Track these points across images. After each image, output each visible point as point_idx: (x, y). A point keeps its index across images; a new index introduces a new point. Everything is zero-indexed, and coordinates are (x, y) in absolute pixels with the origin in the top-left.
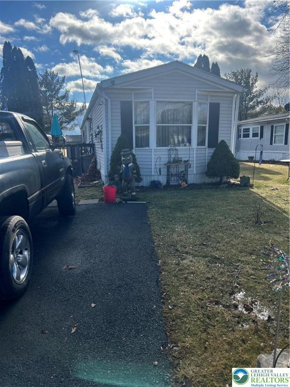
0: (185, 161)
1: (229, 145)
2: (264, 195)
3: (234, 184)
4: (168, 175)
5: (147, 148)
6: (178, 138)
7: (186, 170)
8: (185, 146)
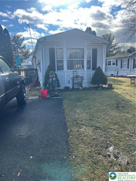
0: (81, 77)
1: (102, 69)
2: (119, 93)
3: (105, 87)
4: (73, 84)
5: (63, 71)
6: (78, 66)
7: (82, 81)
8: (81, 69)
